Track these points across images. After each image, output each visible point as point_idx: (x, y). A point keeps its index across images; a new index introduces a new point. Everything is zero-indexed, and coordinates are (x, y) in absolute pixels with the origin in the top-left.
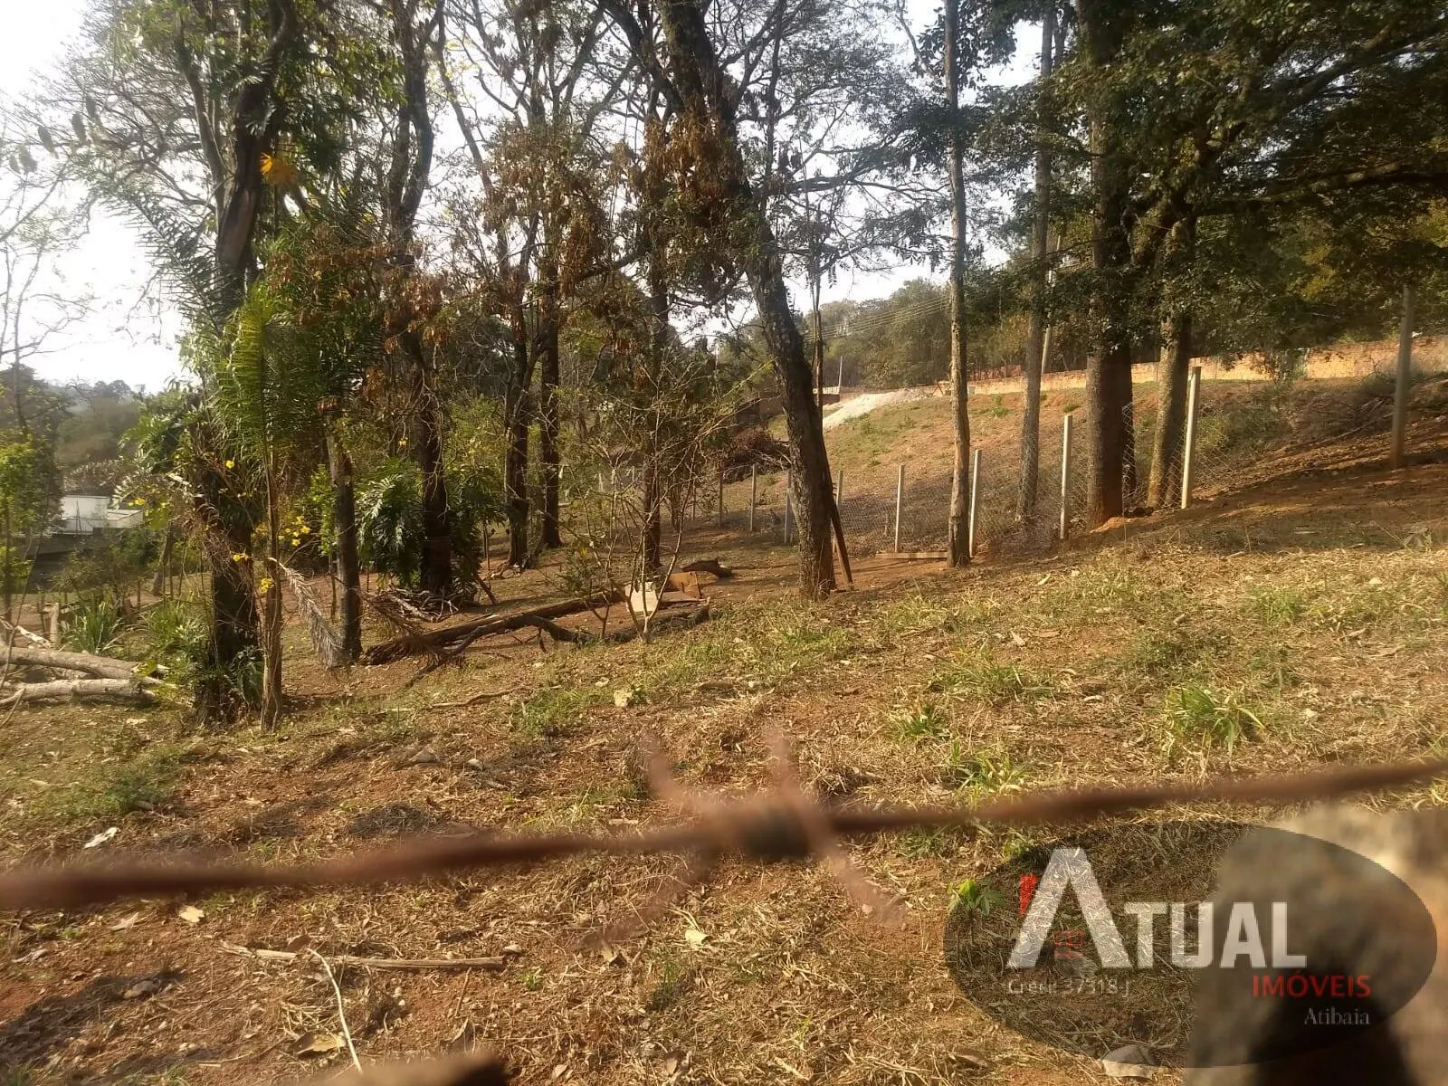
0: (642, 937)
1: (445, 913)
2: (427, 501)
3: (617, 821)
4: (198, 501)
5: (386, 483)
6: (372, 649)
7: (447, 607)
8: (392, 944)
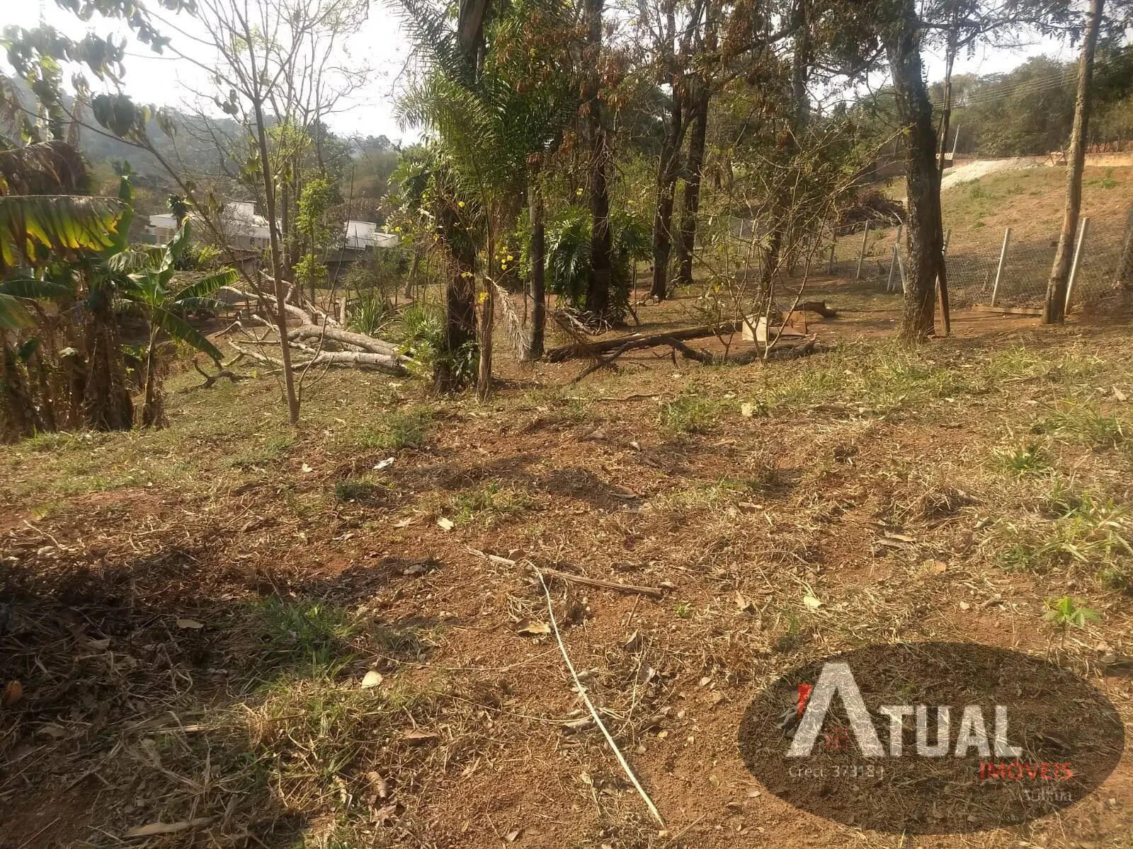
0: (768, 594)
1: (617, 550)
2: (595, 241)
3: (745, 504)
4: (440, 231)
5: (567, 224)
6: (551, 351)
7: (604, 324)
8: (581, 565)
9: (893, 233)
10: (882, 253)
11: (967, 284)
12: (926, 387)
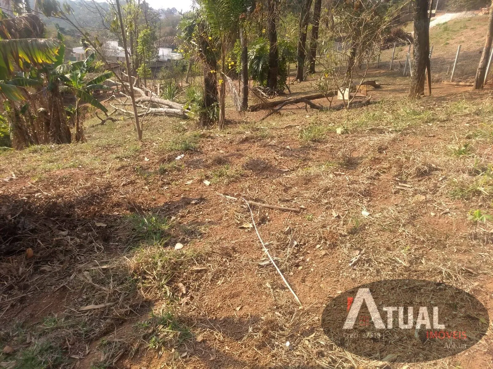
0: (346, 210)
1: (281, 193)
2: (271, 54)
3: (337, 173)
4: (200, 51)
5: (258, 47)
6: (251, 106)
7: (275, 94)
8: (265, 200)
9: (407, 48)
10: (401, 58)
11: (440, 72)
12: (420, 119)
